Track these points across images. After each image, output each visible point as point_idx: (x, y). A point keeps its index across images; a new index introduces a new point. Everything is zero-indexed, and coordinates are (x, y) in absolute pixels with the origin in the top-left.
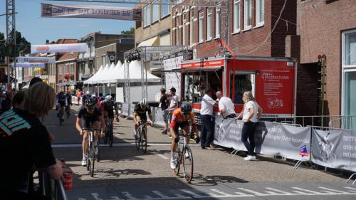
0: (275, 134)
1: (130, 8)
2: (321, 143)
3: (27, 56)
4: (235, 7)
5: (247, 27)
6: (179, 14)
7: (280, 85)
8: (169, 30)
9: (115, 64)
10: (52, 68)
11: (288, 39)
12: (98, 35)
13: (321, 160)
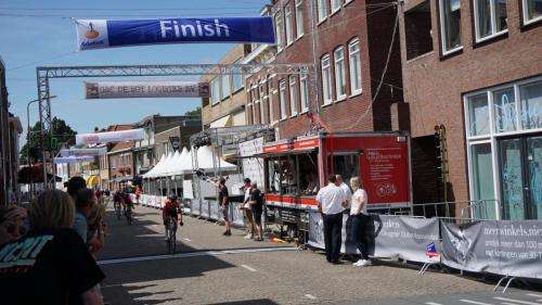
0: (391, 230)
1: (194, 82)
2: (453, 239)
3: (72, 148)
4: (324, 73)
5: (340, 97)
6: (255, 87)
7: (391, 166)
8: (244, 107)
9: (180, 151)
10: (104, 160)
11: (394, 108)
12: (157, 118)
13: (456, 261)
